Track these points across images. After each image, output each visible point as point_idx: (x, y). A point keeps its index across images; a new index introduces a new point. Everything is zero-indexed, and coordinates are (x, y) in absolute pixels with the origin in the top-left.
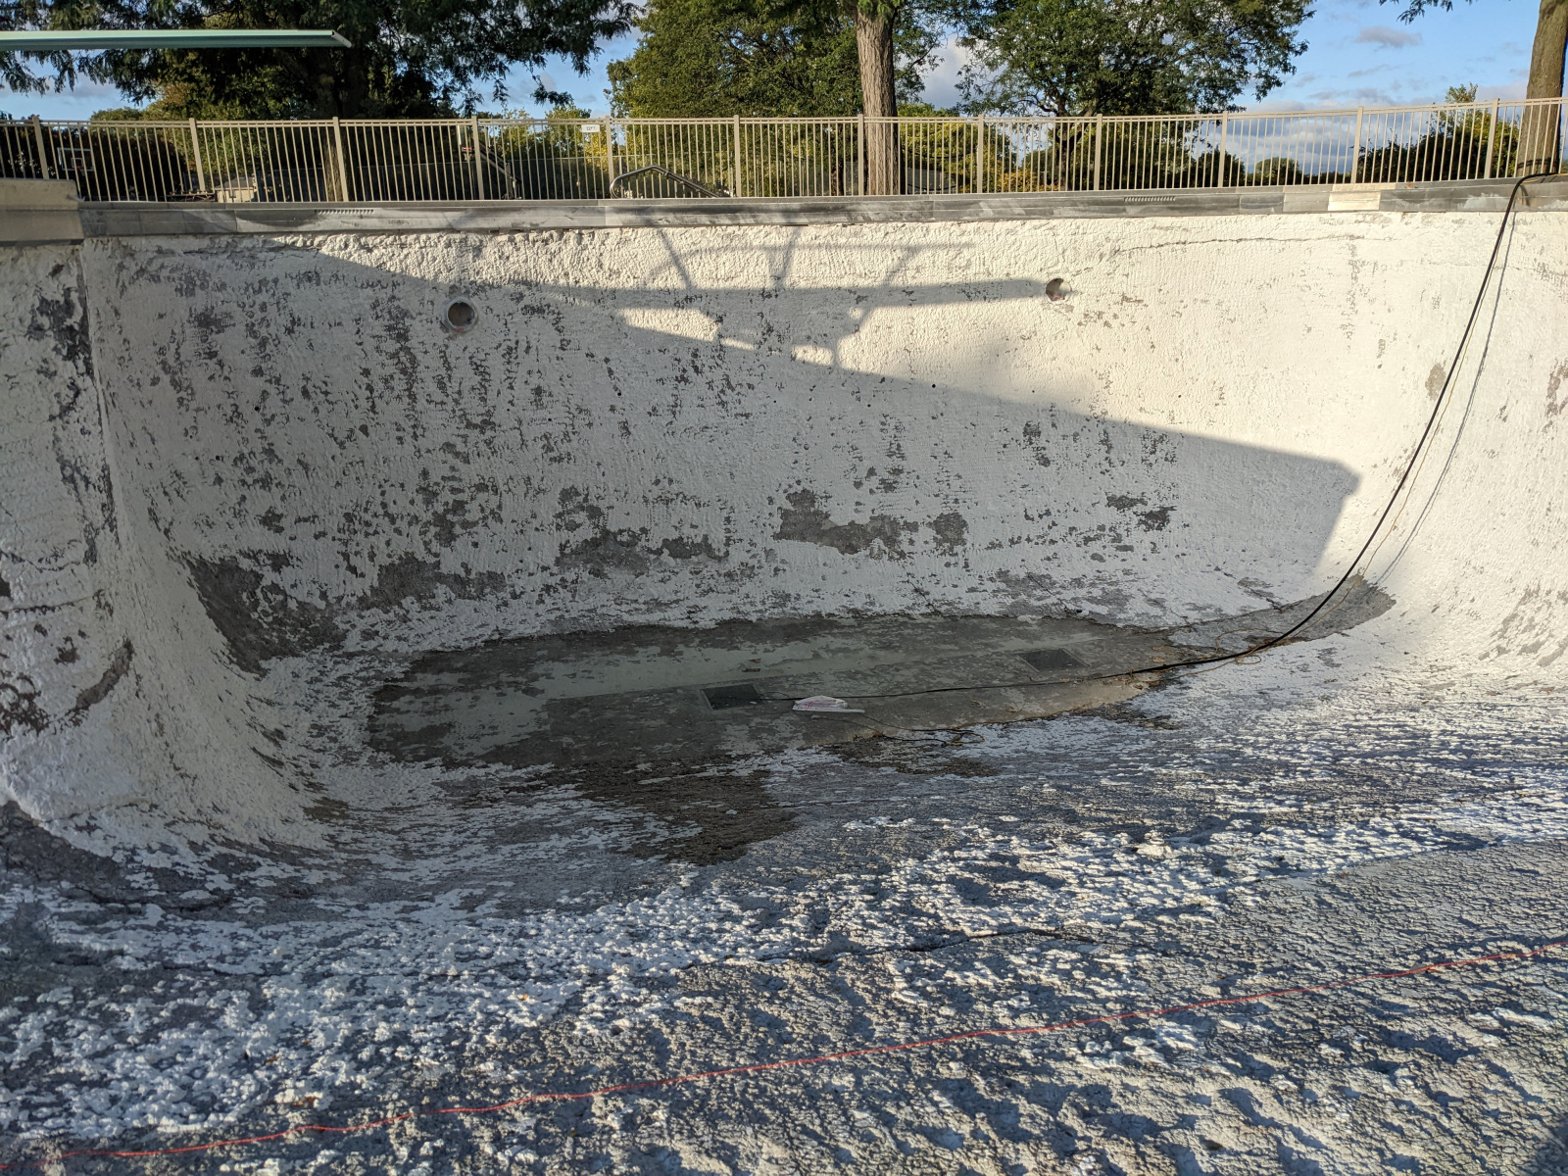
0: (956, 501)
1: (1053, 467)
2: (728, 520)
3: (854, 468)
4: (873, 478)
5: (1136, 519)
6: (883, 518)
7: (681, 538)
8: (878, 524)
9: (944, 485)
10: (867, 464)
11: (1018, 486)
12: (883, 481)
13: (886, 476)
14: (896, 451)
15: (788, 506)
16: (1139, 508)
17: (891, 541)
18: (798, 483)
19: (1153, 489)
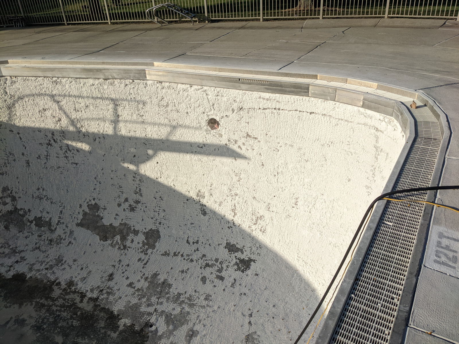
0: (160, 223)
1: (207, 217)
2: (61, 212)
3: (119, 196)
4: (126, 203)
5: (235, 261)
6: (125, 224)
7: (41, 217)
8: (122, 227)
9: (156, 214)
10: (124, 196)
11: (189, 223)
12: (130, 206)
13: (132, 203)
14: (138, 192)
15: (87, 210)
16: (239, 255)
17: (124, 238)
18: (94, 199)
19: (249, 245)
